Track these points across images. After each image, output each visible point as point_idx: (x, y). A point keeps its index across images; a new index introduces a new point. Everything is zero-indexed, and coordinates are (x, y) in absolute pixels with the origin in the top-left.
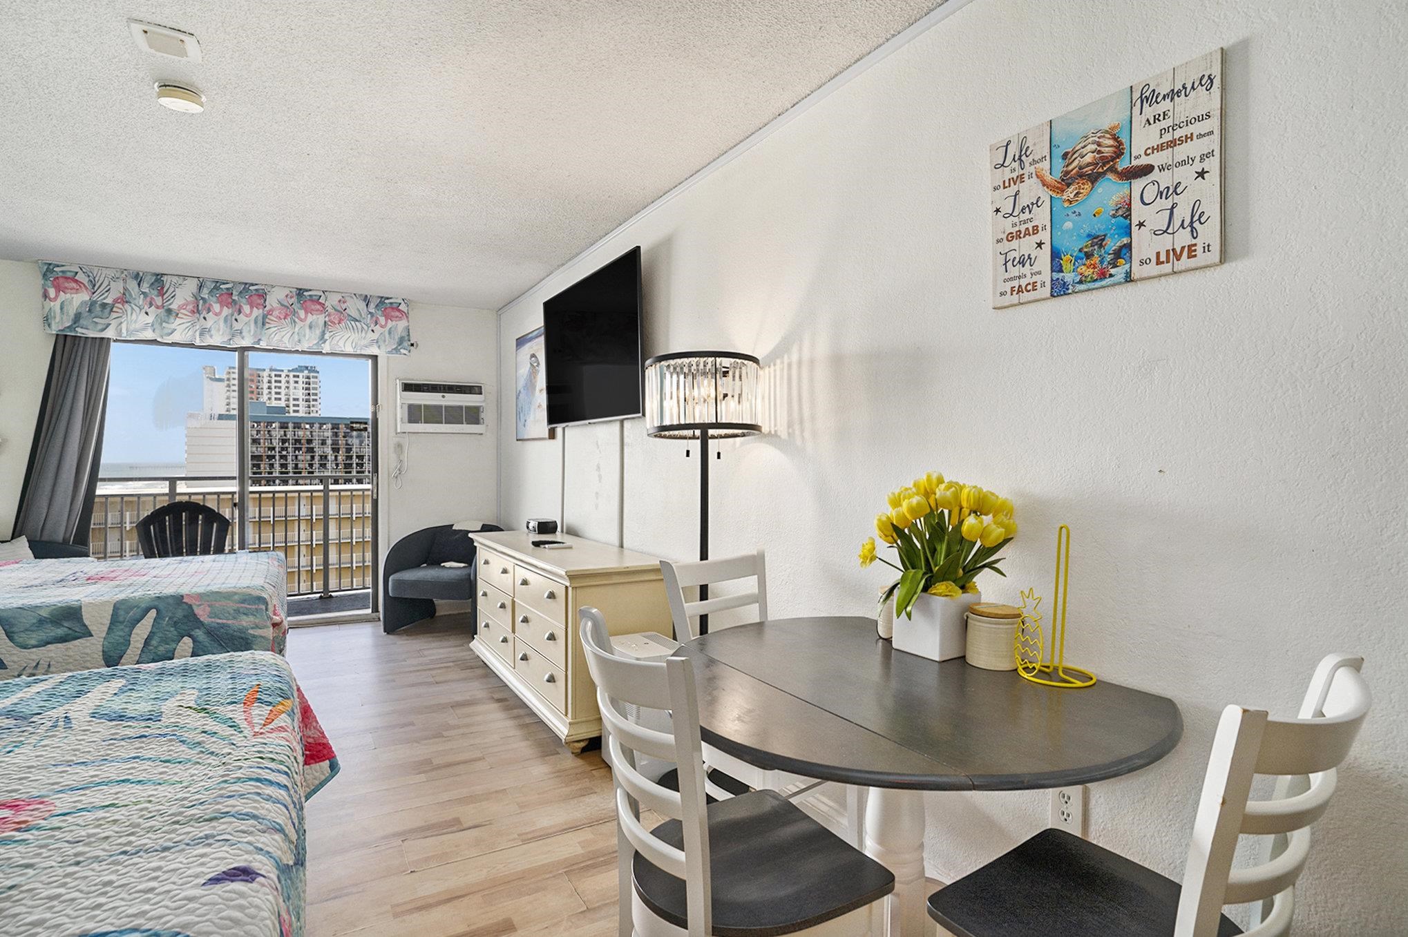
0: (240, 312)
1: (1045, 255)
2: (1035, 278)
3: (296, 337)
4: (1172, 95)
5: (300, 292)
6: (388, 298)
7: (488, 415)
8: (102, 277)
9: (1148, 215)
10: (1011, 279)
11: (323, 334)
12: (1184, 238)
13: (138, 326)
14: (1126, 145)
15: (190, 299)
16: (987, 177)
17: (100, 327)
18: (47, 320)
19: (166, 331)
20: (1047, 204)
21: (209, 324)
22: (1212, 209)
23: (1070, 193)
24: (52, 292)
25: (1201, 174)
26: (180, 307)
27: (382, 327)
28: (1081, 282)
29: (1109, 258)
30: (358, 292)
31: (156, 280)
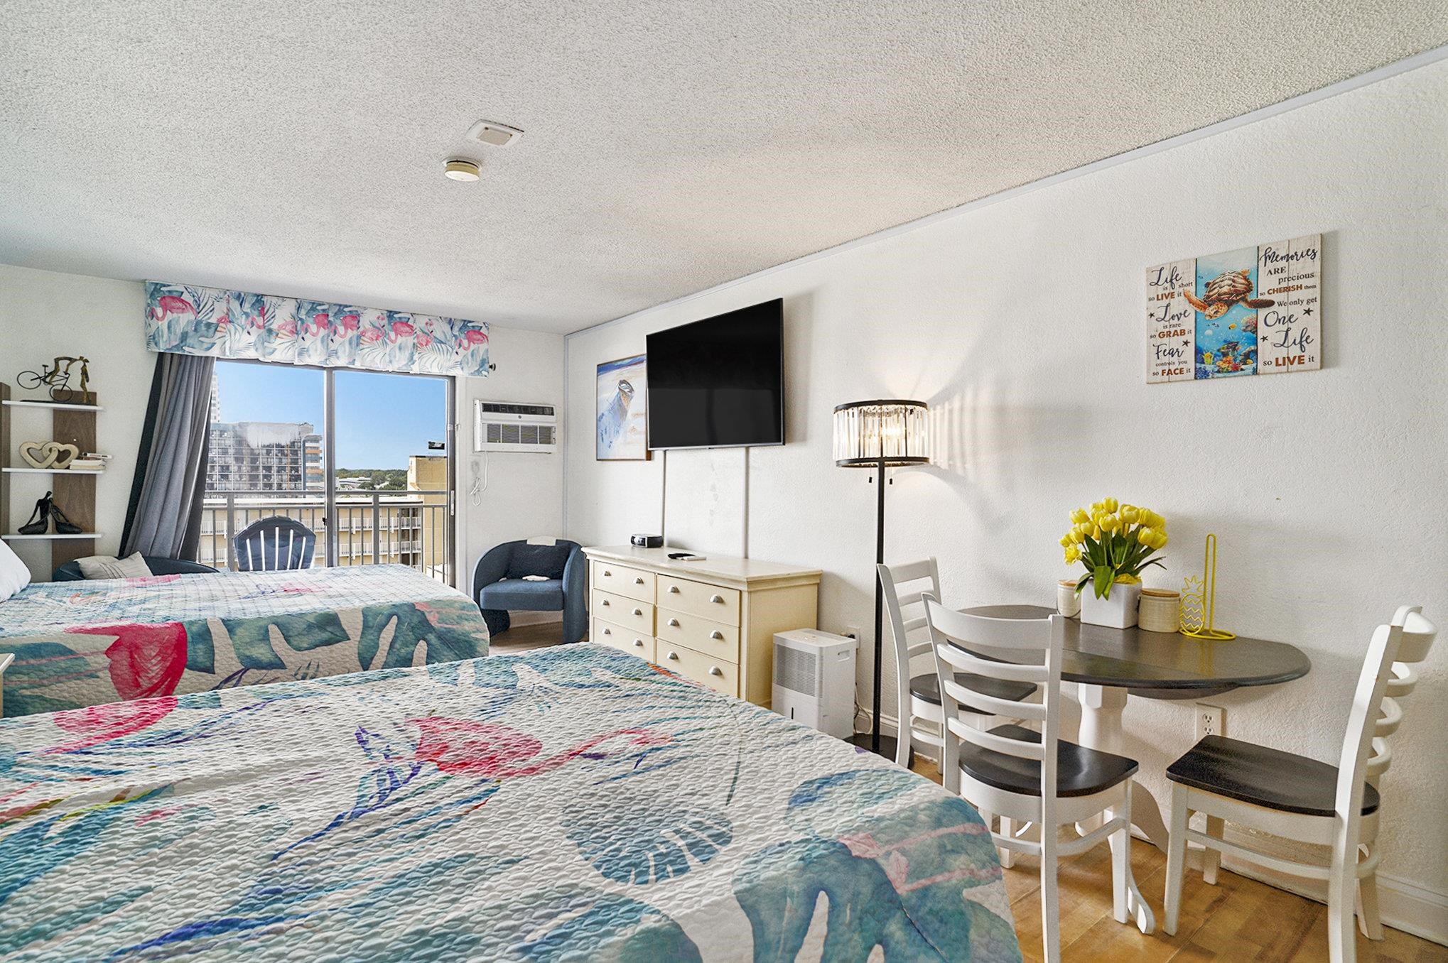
0: (335, 333)
1: (1189, 353)
2: (1181, 366)
3: (387, 358)
4: (1288, 258)
5: (391, 314)
6: (470, 322)
7: (557, 435)
8: (207, 296)
9: (1270, 333)
10: (1162, 364)
11: (412, 355)
12: (1295, 351)
13: (241, 345)
14: (1254, 285)
15: (289, 319)
16: (1142, 291)
17: (205, 346)
18: (152, 339)
19: (268, 350)
20: (1193, 316)
21: (307, 344)
22: (1315, 335)
23: (1211, 310)
24: (159, 311)
25: (1308, 312)
26: (280, 327)
27: (465, 349)
28: (1218, 372)
29: (1240, 358)
30: (444, 315)
31: (257, 301)
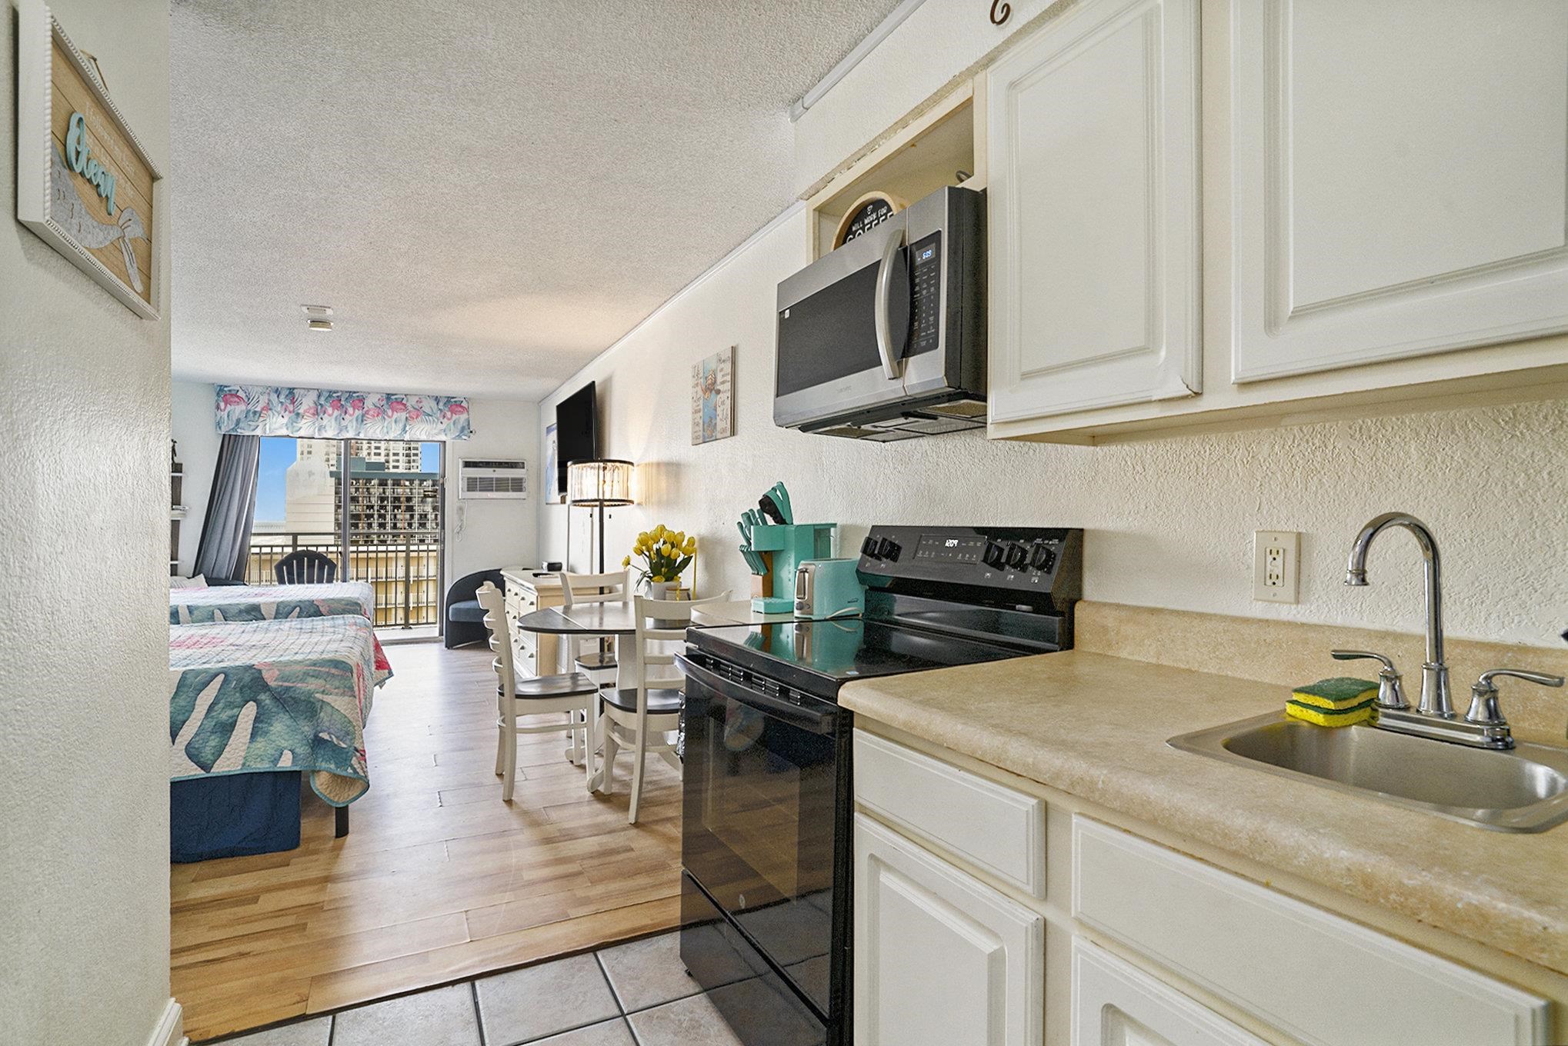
0: (346, 413)
1: (701, 424)
2: (700, 434)
3: (385, 430)
5: (389, 396)
6: (453, 398)
7: (527, 484)
8: (254, 393)
9: (719, 412)
10: (695, 432)
11: (405, 426)
12: (725, 424)
13: (277, 426)
14: (716, 379)
15: (312, 405)
16: (691, 382)
17: (252, 428)
18: (218, 425)
19: (296, 428)
20: (702, 398)
21: (325, 422)
22: (729, 413)
23: (706, 395)
24: (222, 405)
25: (728, 398)
26: (305, 411)
27: (448, 419)
28: (708, 438)
29: (713, 429)
30: (430, 394)
31: (290, 393)
